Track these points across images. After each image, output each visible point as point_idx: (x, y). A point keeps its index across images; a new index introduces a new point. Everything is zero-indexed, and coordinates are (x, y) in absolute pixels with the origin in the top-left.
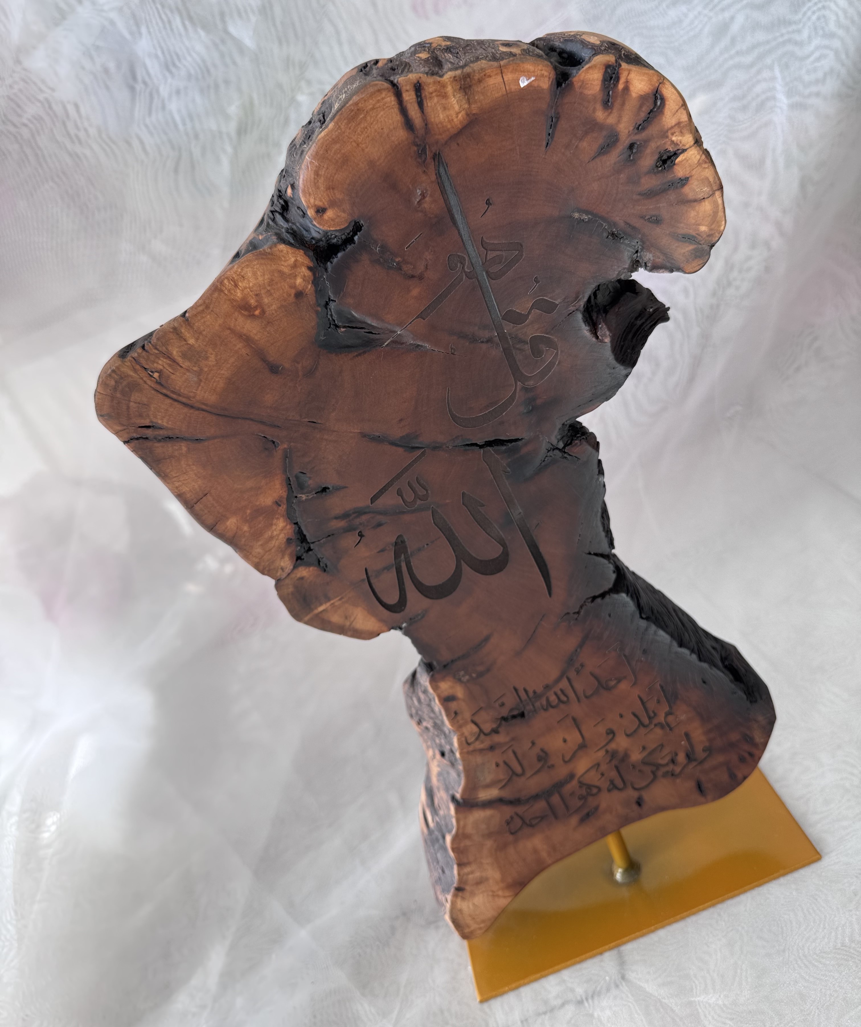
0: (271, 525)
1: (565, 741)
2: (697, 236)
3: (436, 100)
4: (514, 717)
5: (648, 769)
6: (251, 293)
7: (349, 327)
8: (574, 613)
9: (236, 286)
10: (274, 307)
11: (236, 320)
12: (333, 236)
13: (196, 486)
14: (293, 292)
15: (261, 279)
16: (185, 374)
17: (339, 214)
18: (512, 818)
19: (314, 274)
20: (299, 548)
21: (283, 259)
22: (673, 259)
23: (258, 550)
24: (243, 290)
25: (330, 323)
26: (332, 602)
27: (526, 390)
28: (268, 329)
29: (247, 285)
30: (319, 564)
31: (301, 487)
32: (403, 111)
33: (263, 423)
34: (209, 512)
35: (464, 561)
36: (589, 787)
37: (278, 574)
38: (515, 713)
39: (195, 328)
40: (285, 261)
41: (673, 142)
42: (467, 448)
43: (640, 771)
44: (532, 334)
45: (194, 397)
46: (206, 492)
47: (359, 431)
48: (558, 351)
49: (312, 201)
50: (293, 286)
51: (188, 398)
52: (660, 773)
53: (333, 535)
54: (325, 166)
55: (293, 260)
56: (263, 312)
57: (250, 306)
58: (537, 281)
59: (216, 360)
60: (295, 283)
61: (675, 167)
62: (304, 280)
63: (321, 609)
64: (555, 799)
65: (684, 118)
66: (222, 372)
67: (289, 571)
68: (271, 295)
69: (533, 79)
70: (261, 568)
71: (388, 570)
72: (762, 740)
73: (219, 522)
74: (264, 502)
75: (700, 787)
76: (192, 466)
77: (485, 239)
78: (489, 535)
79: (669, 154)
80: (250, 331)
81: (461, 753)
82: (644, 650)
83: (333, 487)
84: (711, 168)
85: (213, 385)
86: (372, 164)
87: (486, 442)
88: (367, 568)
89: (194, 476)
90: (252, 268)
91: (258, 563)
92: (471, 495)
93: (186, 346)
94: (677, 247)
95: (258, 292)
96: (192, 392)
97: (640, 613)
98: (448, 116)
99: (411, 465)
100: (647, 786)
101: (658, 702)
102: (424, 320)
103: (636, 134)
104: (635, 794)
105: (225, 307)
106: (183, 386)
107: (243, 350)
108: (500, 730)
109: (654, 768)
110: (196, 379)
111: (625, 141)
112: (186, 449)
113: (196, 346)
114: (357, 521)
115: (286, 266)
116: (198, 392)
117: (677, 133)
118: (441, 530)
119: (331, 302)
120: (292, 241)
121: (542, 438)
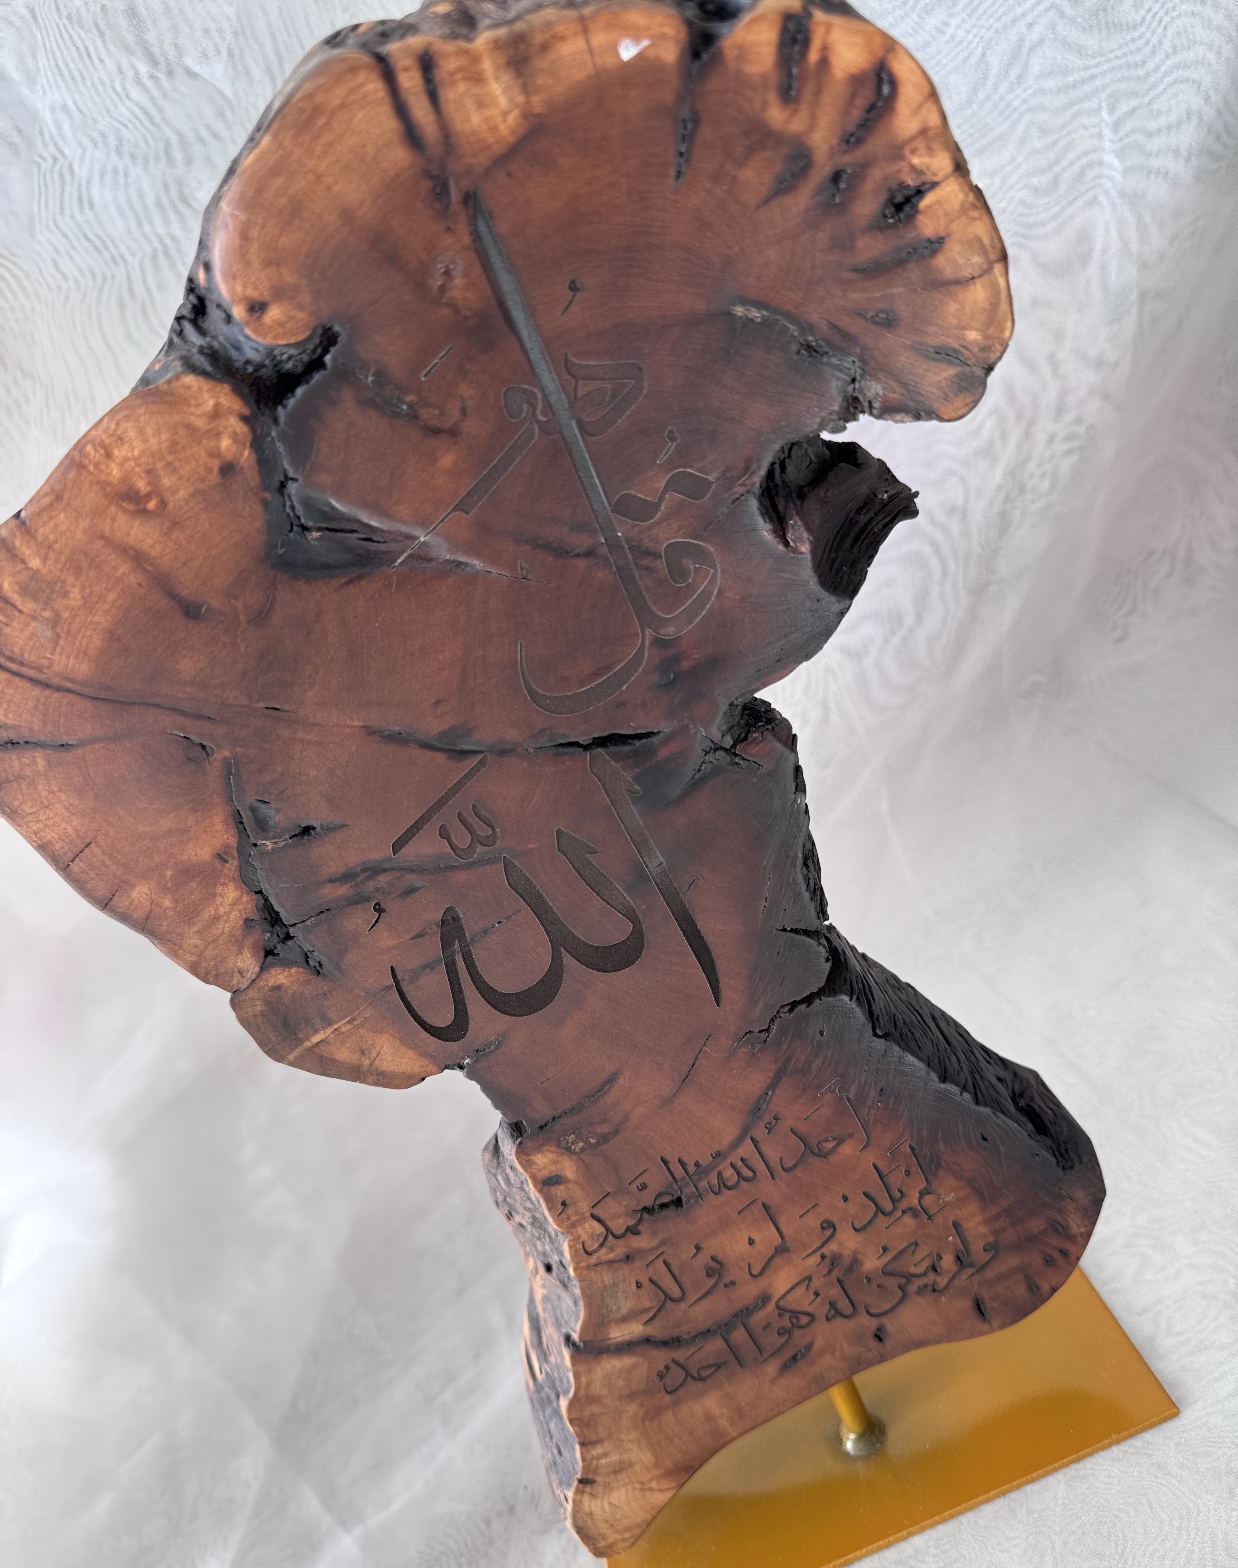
0: (214, 895)
1: (751, 1242)
2: (962, 349)
3: (462, 87)
4: (664, 1206)
5: (892, 1283)
6: (137, 469)
7: (327, 529)
8: (760, 1032)
9: (109, 455)
10: (182, 493)
11: (113, 520)
12: (285, 357)
13: (70, 830)
14: (216, 464)
15: (153, 441)
16: (28, 624)
17: (292, 314)
18: (667, 1368)
19: (253, 430)
20: (268, 935)
21: (193, 402)
22: (919, 394)
23: (193, 940)
24: (122, 464)
25: (292, 525)
26: (336, 1026)
27: (660, 643)
28: (174, 537)
29: (130, 455)
30: (308, 962)
31: (262, 825)
32: (401, 109)
33: (181, 712)
34: (97, 875)
35: (565, 948)
36: (795, 1314)
37: (235, 982)
38: (666, 1199)
39: (40, 538)
40: (198, 406)
41: (913, 168)
42: (561, 750)
43: (879, 1286)
44: (668, 539)
45: (49, 667)
46: (88, 840)
47: (362, 724)
48: (716, 570)
49: (239, 289)
50: (215, 454)
51: (39, 669)
52: (912, 1288)
53: (328, 910)
54: (260, 221)
55: (211, 403)
56: (163, 504)
57: (137, 493)
58: (673, 439)
59: (83, 597)
60: (218, 448)
61: (920, 218)
62: (235, 441)
63: (316, 1039)
64: (739, 1335)
65: (934, 120)
66: (96, 619)
67: (254, 977)
68: (175, 471)
69: (645, 43)
70: (202, 971)
71: (432, 969)
72: (1083, 1230)
73: (118, 894)
74: (196, 855)
75: (979, 1308)
76: (59, 794)
77: (571, 358)
78: (608, 903)
79: (906, 193)
80: (142, 541)
81: (575, 1270)
82: (882, 1090)
83: (322, 826)
84: (986, 218)
85: (81, 643)
86: (347, 215)
87: (594, 739)
88: (395, 967)
89: (64, 811)
90: (135, 421)
91: (195, 963)
92: (573, 834)
93: (25, 573)
94: (925, 370)
95: (150, 467)
96: (44, 657)
97: (874, 1029)
98: (487, 120)
99: (461, 784)
100: (892, 1310)
101: (908, 1173)
102: (467, 513)
103: (845, 152)
104: (873, 1323)
105: (92, 497)
106: (27, 648)
107: (131, 577)
108: (640, 1228)
109: (903, 1281)
110: (49, 634)
111: (822, 168)
112: (43, 763)
113: (45, 571)
114: (370, 886)
115: (200, 416)
116: (56, 657)
117: (922, 151)
118: (522, 897)
119: (290, 482)
120: (209, 368)
121: (693, 731)
